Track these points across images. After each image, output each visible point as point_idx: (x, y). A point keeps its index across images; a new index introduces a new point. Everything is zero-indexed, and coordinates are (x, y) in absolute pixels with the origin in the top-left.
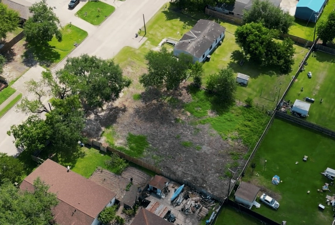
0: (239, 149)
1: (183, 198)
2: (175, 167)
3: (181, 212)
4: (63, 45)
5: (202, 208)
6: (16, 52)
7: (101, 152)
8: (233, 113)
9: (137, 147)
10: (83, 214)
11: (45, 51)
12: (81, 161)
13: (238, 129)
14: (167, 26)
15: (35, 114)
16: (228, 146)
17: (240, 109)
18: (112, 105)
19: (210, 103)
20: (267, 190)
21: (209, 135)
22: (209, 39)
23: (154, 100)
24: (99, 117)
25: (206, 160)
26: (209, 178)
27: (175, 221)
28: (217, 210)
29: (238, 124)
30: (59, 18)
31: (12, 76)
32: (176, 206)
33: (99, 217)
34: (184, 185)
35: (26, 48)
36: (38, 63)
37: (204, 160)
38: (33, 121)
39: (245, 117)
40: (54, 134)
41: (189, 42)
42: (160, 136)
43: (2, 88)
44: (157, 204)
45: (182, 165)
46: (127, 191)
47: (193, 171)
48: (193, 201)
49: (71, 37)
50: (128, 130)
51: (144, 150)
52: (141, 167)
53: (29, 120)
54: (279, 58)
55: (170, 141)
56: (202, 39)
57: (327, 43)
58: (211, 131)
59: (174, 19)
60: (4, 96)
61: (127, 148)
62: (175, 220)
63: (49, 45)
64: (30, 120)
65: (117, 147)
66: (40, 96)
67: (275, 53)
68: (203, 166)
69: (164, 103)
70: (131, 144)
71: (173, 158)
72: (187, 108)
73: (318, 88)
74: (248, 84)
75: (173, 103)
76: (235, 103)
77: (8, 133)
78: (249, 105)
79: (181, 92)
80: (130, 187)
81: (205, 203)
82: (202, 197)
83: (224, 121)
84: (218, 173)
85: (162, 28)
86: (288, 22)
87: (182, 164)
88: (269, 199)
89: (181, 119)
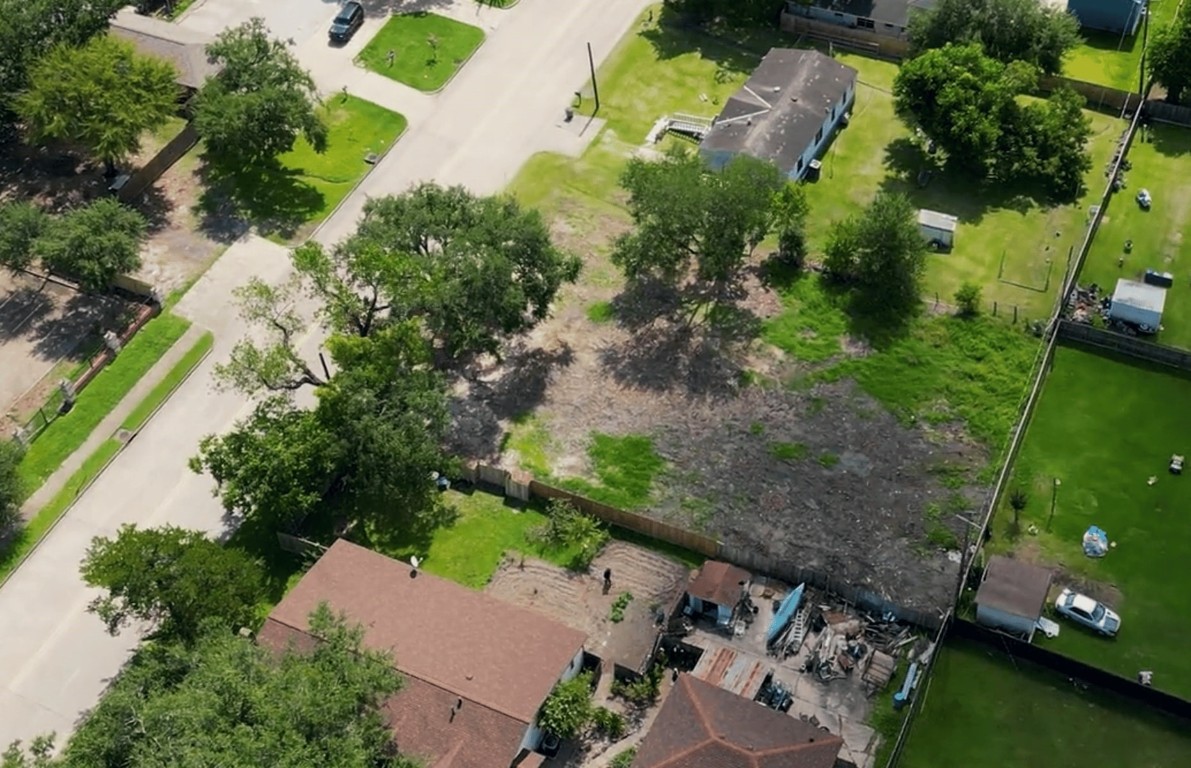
0: (960, 454)
1: (806, 629)
2: (762, 529)
3: (805, 674)
4: (329, 162)
5: (873, 653)
6: (173, 199)
7: (511, 502)
8: (921, 339)
9: (628, 473)
10: (490, 712)
11: (269, 185)
12: (447, 538)
13: (947, 388)
14: (662, 77)
15: (278, 394)
16: (923, 446)
17: (943, 323)
18: (521, 345)
19: (842, 314)
20: (1072, 576)
21: (854, 415)
22: (809, 107)
23: (657, 320)
24: (486, 388)
25: (861, 498)
26: (880, 553)
27: (793, 706)
28: (925, 658)
29: (944, 372)
30: (311, 75)
31: (170, 279)
32: (786, 655)
33: (541, 714)
34: (802, 586)
35: (204, 182)
36: (254, 229)
37: (852, 498)
38: (275, 416)
39: (961, 348)
40: (352, 453)
41: (749, 124)
42: (698, 434)
43: (142, 317)
44: (727, 656)
45: (783, 520)
46: (615, 621)
47: (824, 536)
48: (839, 636)
49: (351, 134)
50: (588, 424)
51: (653, 484)
52: (652, 538)
53: (257, 416)
54: (1045, 152)
55: (731, 445)
56: (788, 109)
57: (1181, 96)
58: (861, 403)
59: (683, 56)
60: (151, 344)
61: (595, 483)
62: (791, 702)
63: (281, 167)
64: (260, 414)
65: (561, 480)
66: (287, 334)
67: (1030, 137)
68: (854, 519)
69: (691, 326)
70: (605, 467)
71: (751, 501)
72: (772, 334)
73: (1178, 237)
74: (954, 244)
75: (720, 322)
76: (921, 307)
77: (192, 466)
78: (968, 311)
79: (741, 286)
80: (624, 607)
81: (880, 638)
82: (867, 620)
83: (898, 366)
84: (905, 535)
85: (649, 85)
86: (1061, 37)
87: (784, 516)
88: (1086, 604)
89: (758, 370)
